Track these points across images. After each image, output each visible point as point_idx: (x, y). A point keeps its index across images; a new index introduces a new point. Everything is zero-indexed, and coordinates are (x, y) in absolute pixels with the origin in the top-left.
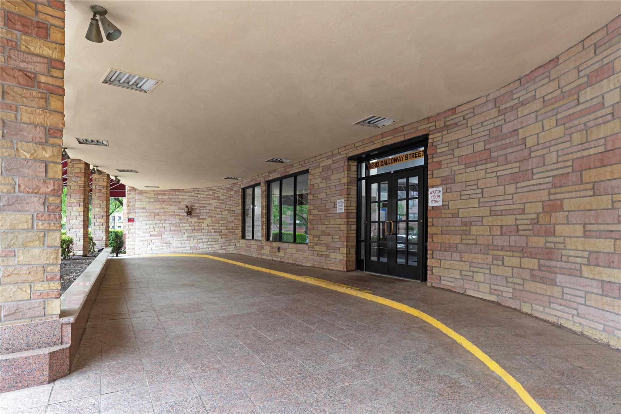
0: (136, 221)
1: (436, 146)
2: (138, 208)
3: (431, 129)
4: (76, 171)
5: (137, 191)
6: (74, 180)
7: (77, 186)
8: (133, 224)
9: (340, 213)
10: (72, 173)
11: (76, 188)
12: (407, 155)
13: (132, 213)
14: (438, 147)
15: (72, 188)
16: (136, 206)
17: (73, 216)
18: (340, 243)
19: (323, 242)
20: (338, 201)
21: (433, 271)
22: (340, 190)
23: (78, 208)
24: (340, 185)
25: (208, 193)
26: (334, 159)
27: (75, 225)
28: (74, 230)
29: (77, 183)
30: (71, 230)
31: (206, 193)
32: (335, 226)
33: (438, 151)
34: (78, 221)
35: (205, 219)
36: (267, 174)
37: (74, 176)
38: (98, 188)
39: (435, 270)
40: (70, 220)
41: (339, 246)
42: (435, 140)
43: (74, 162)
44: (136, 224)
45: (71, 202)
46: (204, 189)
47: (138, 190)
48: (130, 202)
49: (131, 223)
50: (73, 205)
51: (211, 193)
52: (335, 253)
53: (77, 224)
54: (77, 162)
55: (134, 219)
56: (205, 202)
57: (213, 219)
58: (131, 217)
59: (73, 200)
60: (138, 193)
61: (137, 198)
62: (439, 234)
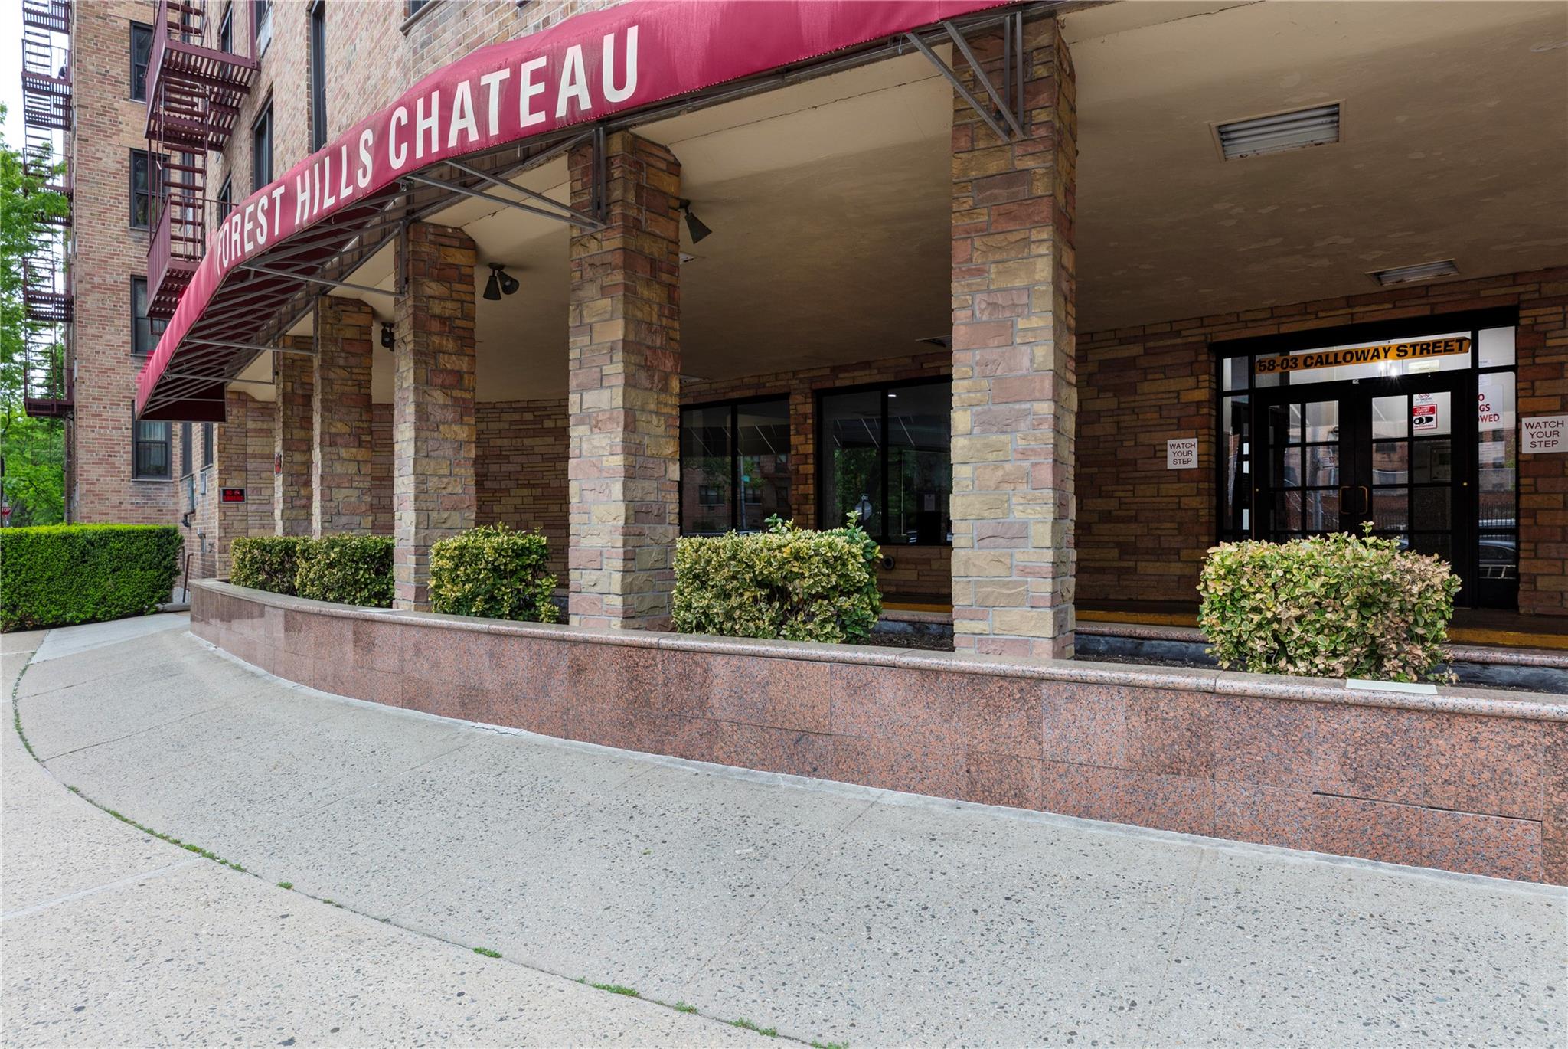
0: (250, 497)
1: (1545, 333)
2: (255, 456)
3: (1523, 297)
4: (348, 336)
5: (250, 405)
6: (341, 362)
7: (350, 383)
8: (241, 506)
9: (1178, 470)
10: (336, 340)
11: (347, 389)
12: (1405, 346)
13: (235, 474)
14: (1548, 335)
15: (335, 387)
16: (249, 450)
17: (339, 475)
18: (1180, 538)
19: (1106, 539)
20: (1170, 442)
21: (1538, 584)
22: (1179, 419)
23: (354, 450)
24: (1179, 406)
25: (516, 417)
26: (1151, 344)
27: (349, 503)
28: (344, 520)
29: (351, 373)
30: (336, 518)
31: (507, 417)
32: (1158, 499)
33: (1550, 343)
34: (357, 493)
35: (508, 490)
36: (827, 372)
37: (343, 350)
38: (300, 392)
39: (1541, 583)
40: (330, 488)
41: (1174, 545)
42: (1540, 320)
43: (342, 307)
44: (251, 508)
45: (333, 430)
46: (497, 405)
47: (254, 400)
48: (230, 439)
49: (232, 504)
50: (339, 440)
51: (528, 416)
52: (1158, 560)
53: (353, 499)
54: (350, 308)
55: (242, 491)
56: (506, 442)
57: (538, 492)
58: (232, 484)
59: (339, 425)
60: (254, 410)
61: (250, 425)
62: (1558, 509)
